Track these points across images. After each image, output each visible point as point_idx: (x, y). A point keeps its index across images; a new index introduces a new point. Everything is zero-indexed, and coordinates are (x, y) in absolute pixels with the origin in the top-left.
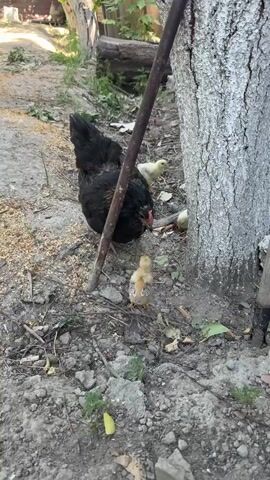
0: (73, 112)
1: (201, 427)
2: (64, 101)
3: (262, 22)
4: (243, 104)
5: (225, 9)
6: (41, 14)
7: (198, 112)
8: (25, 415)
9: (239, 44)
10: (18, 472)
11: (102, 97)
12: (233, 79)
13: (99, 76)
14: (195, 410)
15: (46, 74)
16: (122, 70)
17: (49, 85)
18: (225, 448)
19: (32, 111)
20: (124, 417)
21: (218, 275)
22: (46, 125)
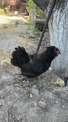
0: (29, 36)
1: (49, 98)
2: (27, 33)
3: (66, 18)
4: (63, 35)
5: (58, 16)
6: (23, 13)
7: (53, 36)
8: (15, 93)
9: (61, 23)
10: (14, 102)
11: (36, 33)
12: (60, 30)
13: (35, 28)
14: (49, 95)
15: (23, 27)
16: (41, 26)
17: (24, 30)
18: (54, 102)
19: (20, 35)
20: (34, 95)
21: (58, 71)
22: (23, 39)
